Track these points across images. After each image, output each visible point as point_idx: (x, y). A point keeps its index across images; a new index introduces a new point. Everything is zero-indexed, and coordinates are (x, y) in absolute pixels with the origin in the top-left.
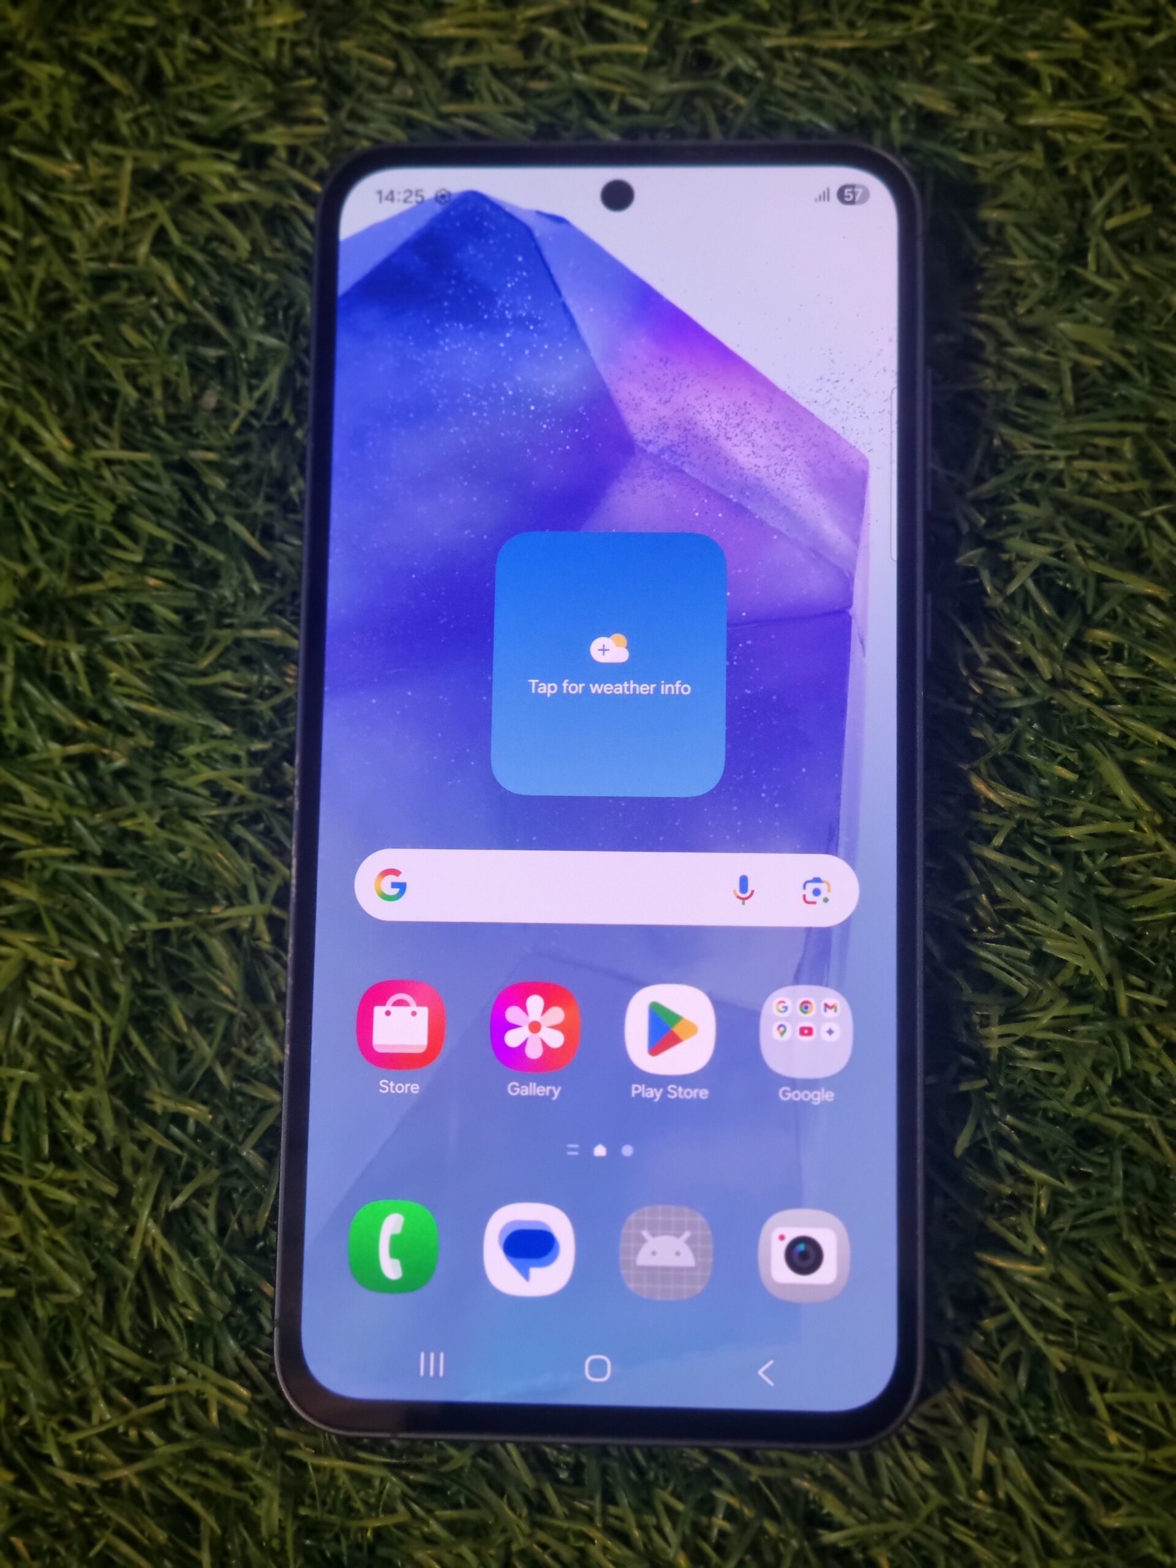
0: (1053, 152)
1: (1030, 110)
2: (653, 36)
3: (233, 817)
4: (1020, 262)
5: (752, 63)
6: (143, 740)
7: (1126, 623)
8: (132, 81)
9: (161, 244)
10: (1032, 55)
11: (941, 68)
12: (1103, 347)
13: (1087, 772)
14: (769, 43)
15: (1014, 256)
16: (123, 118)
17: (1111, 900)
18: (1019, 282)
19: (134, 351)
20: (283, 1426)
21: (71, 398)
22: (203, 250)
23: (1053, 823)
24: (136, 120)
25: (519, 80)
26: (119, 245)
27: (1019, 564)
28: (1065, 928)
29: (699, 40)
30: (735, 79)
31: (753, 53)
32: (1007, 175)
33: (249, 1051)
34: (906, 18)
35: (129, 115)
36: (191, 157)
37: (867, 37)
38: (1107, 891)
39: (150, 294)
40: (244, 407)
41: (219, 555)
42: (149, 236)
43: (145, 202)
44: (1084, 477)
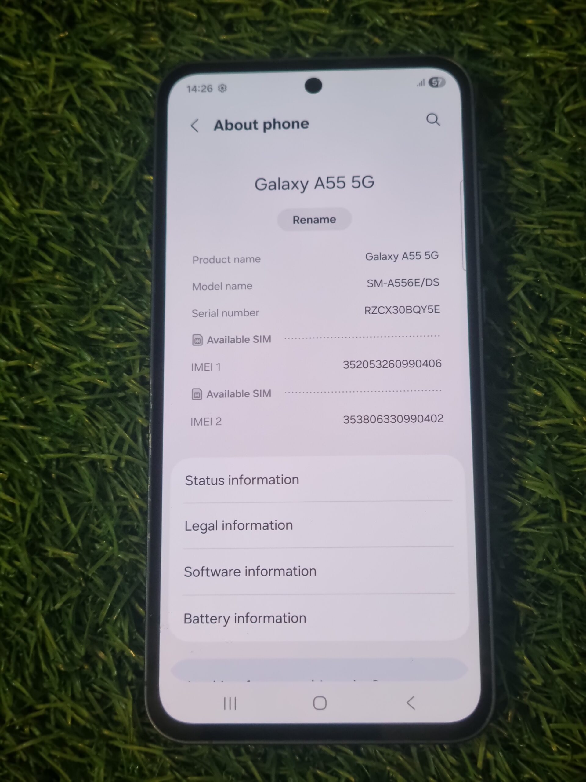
0: (539, 71)
1: (527, 50)
2: (332, 6)
3: (96, 400)
4: (520, 127)
5: (384, 21)
6: (49, 360)
7: (571, 316)
8: (59, 20)
9: (70, 104)
10: (530, 22)
11: (482, 27)
12: (562, 173)
13: (549, 393)
14: (392, 11)
15: (517, 123)
16: (54, 38)
17: (559, 460)
18: (519, 138)
19: (53, 158)
21: (20, 181)
22: (93, 108)
23: (531, 419)
24: (61, 40)
25: (261, 26)
26: (49, 104)
27: (515, 283)
28: (536, 474)
29: (356, 9)
30: (374, 29)
31: (384, 16)
32: (514, 82)
33: (99, 526)
34: (463, 1)
35: (56, 38)
36: (88, 60)
37: (444, 10)
38: (557, 456)
39: (63, 129)
40: (110, 188)
41: (93, 265)
42: (64, 100)
43: (64, 83)
44: (550, 239)
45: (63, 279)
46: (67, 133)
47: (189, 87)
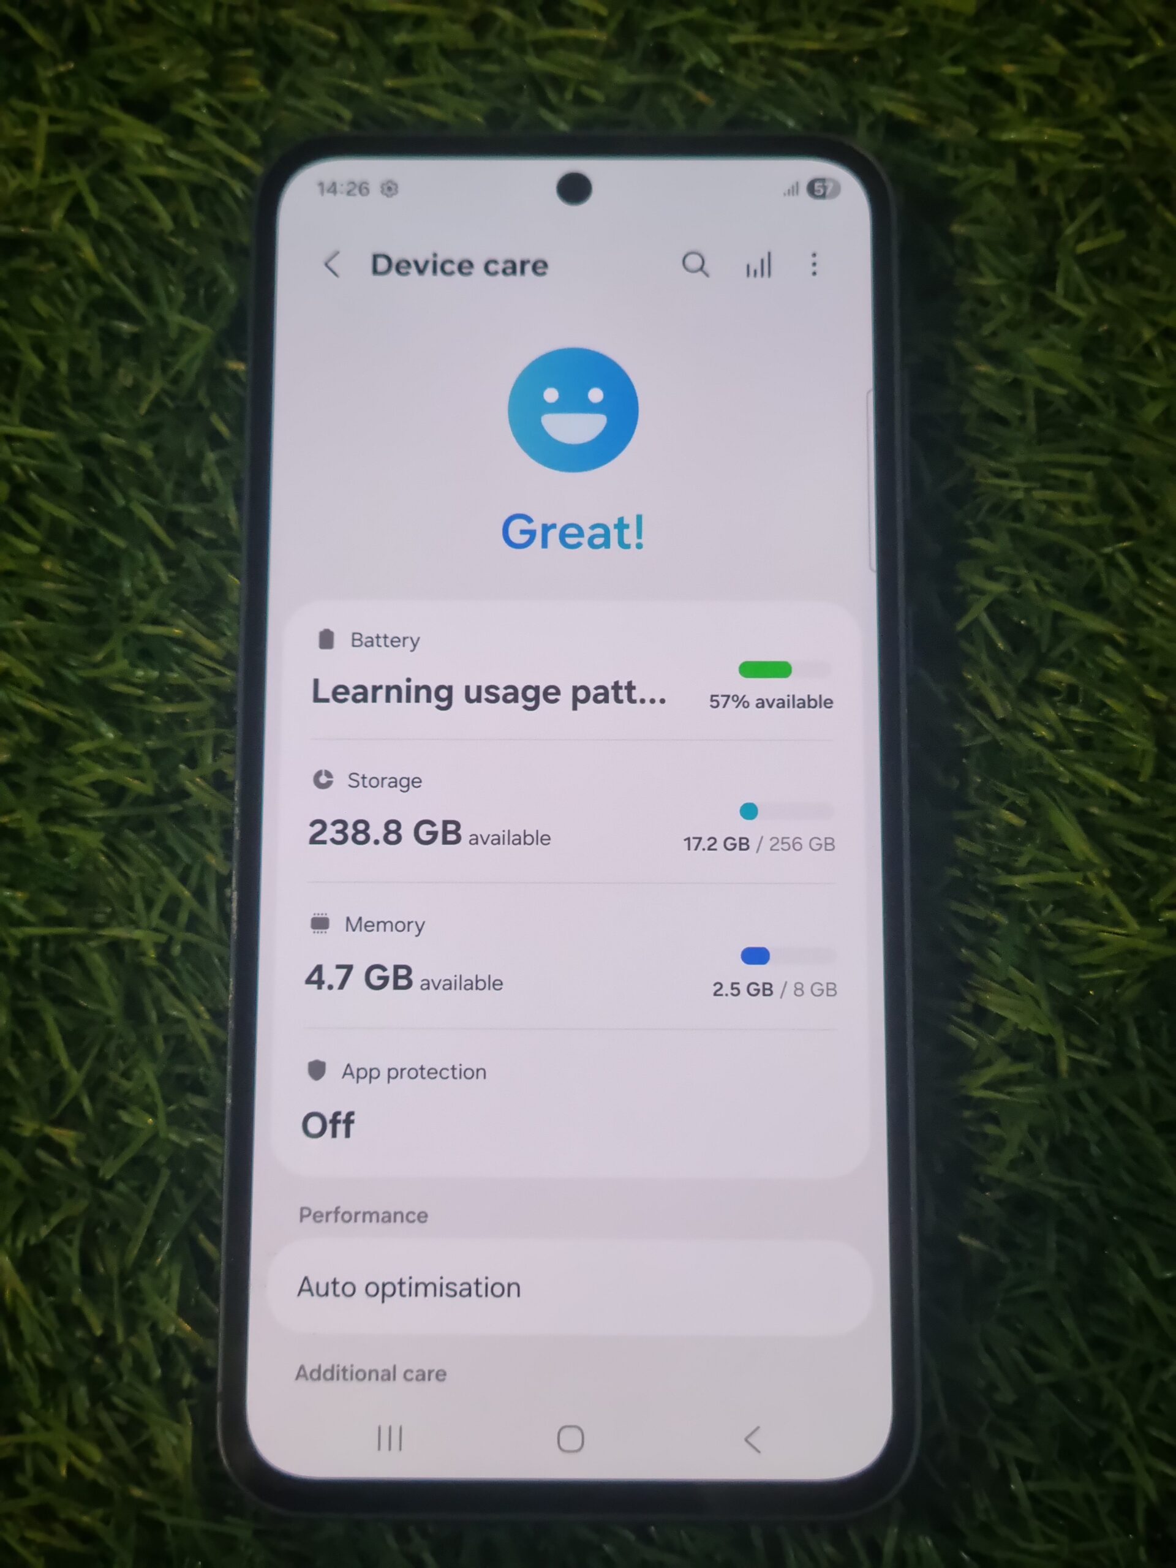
0: (1026, 169)
1: (1003, 125)
2: (613, 25)
3: (124, 820)
4: (987, 281)
5: (717, 59)
6: (27, 735)
7: (1082, 664)
8: (56, 37)
9: (77, 212)
10: (1009, 69)
11: (913, 76)
12: (1069, 375)
13: (1035, 817)
14: (733, 39)
15: (981, 274)
16: (45, 74)
17: (1055, 955)
18: (984, 302)
19: (43, 323)
20: (141, 1484)
22: (123, 220)
23: (999, 871)
24: (59, 78)
25: (468, 62)
26: (32, 209)
27: (972, 597)
28: (1009, 984)
29: (662, 31)
30: (698, 75)
31: (718, 50)
32: (977, 190)
33: (126, 1075)
34: (877, 23)
35: (50, 73)
36: (116, 122)
37: (839, 39)
38: (1051, 945)
39: (62, 262)
40: (157, 385)
41: (120, 543)
42: (65, 201)
43: (63, 168)
44: (1043, 508)
45: (59, 570)
46: (68, 270)
47: (321, 184)
